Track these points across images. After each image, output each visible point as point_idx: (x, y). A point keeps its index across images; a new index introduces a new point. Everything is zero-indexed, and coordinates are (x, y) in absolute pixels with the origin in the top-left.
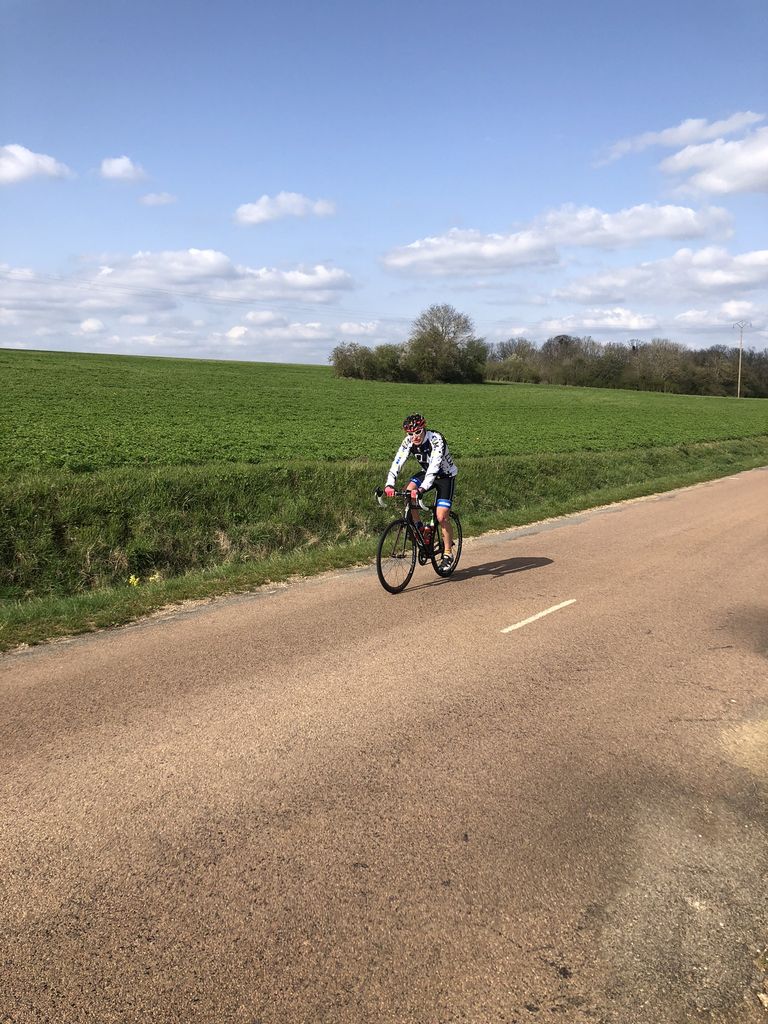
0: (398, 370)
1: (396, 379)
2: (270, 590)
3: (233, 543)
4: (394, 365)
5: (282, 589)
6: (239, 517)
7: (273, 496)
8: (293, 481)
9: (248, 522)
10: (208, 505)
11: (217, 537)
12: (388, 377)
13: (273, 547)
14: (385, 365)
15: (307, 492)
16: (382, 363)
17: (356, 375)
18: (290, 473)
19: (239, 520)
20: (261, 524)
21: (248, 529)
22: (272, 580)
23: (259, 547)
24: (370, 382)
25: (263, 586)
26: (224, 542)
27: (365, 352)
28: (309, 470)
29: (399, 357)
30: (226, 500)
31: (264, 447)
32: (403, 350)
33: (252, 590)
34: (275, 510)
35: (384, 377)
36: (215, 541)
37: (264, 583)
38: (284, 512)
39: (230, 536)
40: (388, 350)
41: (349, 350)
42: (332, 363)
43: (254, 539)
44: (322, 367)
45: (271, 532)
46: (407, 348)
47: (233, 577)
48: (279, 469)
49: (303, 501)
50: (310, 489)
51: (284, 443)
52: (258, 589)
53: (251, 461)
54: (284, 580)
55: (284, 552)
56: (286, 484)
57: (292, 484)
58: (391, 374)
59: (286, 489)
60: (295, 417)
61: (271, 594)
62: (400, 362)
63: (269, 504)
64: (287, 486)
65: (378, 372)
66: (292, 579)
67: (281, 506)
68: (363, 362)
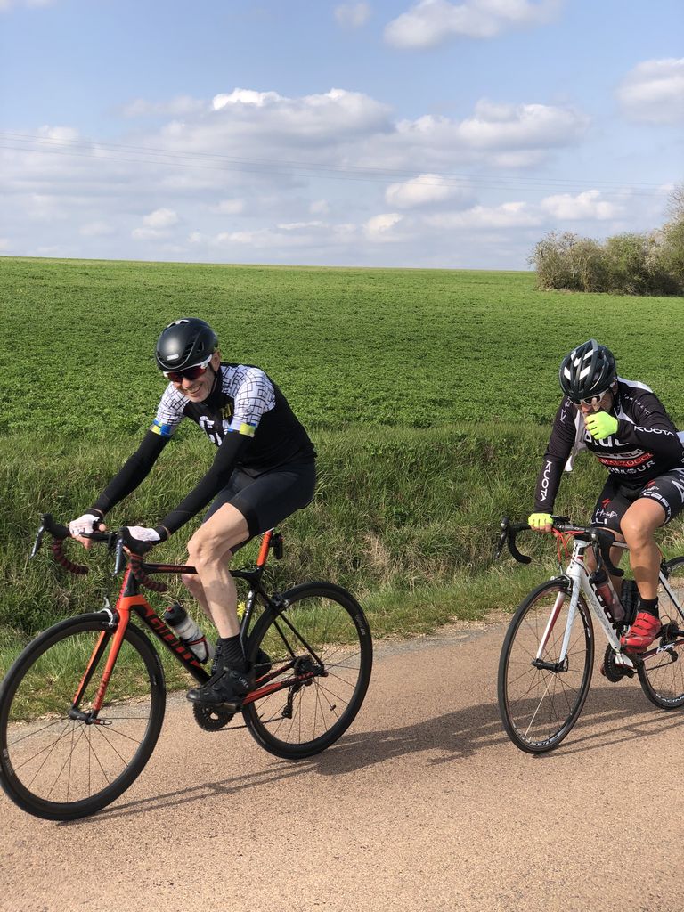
0: (645, 275)
1: (641, 290)
2: (457, 633)
3: (393, 556)
4: (637, 267)
5: (478, 633)
6: (402, 515)
7: (454, 480)
8: (485, 456)
9: (415, 522)
10: (354, 494)
11: (368, 546)
12: (628, 287)
13: (456, 563)
14: (622, 268)
15: (509, 475)
16: (616, 264)
17: (573, 284)
18: (482, 444)
19: (402, 519)
20: (436, 526)
21: (417, 533)
22: (461, 618)
23: (433, 563)
24: (595, 295)
25: (447, 627)
26: (378, 554)
27: (587, 249)
28: (511, 439)
29: (645, 254)
30: (381, 487)
31: (434, 402)
32: (653, 242)
33: (429, 633)
34: (459, 503)
35: (620, 287)
36: (366, 552)
37: (448, 621)
38: (472, 505)
39: (389, 544)
40: (626, 243)
41: (562, 245)
42: (533, 268)
43: (426, 550)
44: (516, 273)
45: (452, 539)
46: (661, 240)
47: (398, 611)
48: (464, 436)
49: (502, 489)
50: (514, 470)
51: (467, 395)
52: (438, 630)
53: (417, 424)
54: (480, 619)
55: (473, 573)
56: (474, 462)
57: (485, 462)
58: (633, 281)
59: (474, 470)
60: (478, 354)
61: (461, 640)
62: (648, 261)
63: (448, 494)
64: (477, 465)
65: (610, 279)
66: (491, 617)
67: (468, 498)
68: (585, 264)
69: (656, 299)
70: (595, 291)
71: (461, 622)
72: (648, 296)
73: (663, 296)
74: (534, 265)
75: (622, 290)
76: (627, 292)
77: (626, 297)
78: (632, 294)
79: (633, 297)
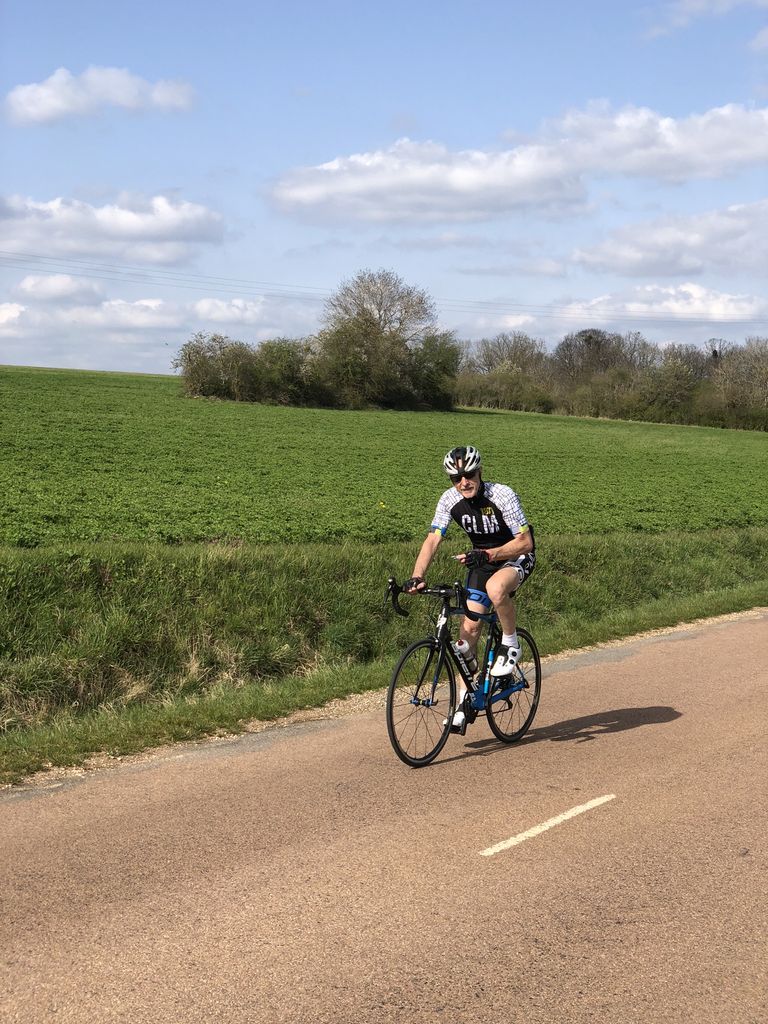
0: (300, 384)
1: (297, 400)
2: (50, 782)
4: (292, 377)
5: (75, 780)
7: (62, 607)
8: (100, 580)
9: (13, 656)
12: (282, 397)
13: (60, 702)
14: (276, 376)
15: (127, 601)
16: (269, 372)
17: (224, 392)
18: (96, 566)
20: (38, 660)
21: (13, 668)
22: (57, 764)
23: (32, 703)
24: (247, 405)
25: (39, 775)
27: (239, 353)
28: (131, 561)
29: (301, 361)
31: (48, 518)
32: (308, 349)
33: (16, 783)
34: (66, 633)
35: (274, 397)
37: (40, 769)
38: (82, 636)
40: (280, 349)
41: (211, 348)
42: (179, 371)
43: (24, 687)
44: (162, 378)
45: (56, 674)
46: (317, 347)
48: (75, 557)
49: (118, 616)
50: (132, 595)
51: (87, 511)
52: (28, 780)
53: (22, 543)
54: (79, 764)
55: (80, 712)
56: (87, 586)
57: (100, 586)
58: (288, 391)
59: (86, 595)
60: (109, 466)
61: (53, 790)
62: (303, 370)
63: (54, 622)
64: (90, 590)
65: (263, 387)
66: (93, 761)
67: (77, 627)
68: (236, 370)
69: (311, 410)
70: (247, 400)
71: (55, 769)
72: (303, 407)
73: (319, 407)
74: (180, 369)
75: (275, 400)
76: (281, 402)
77: (280, 408)
78: (286, 405)
79: (288, 408)
